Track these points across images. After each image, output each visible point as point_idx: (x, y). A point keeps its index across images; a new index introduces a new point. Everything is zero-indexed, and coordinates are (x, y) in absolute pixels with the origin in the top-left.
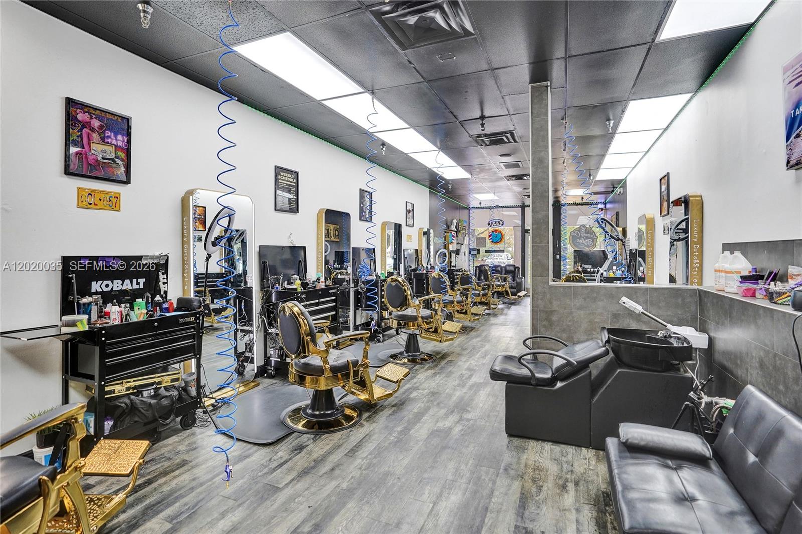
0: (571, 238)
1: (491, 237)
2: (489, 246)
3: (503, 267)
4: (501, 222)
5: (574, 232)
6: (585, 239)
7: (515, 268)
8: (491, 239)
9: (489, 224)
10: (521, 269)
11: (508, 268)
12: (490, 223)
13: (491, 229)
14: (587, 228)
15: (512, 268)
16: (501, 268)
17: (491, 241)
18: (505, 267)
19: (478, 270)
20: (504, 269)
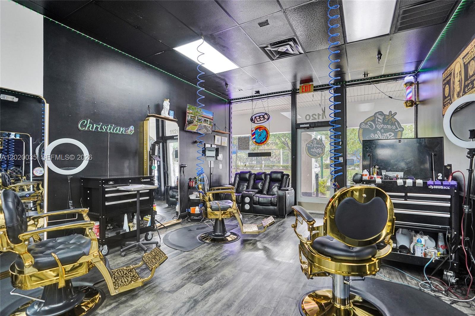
0: (361, 131)
1: (254, 136)
2: (253, 147)
3: (268, 174)
4: (266, 117)
5: (365, 123)
6: (382, 133)
7: (283, 175)
8: (254, 138)
9: (252, 120)
10: (290, 177)
11: (274, 176)
12: (254, 118)
13: (255, 126)
14: (385, 115)
15: (279, 176)
16: (266, 175)
17: (254, 140)
18: (270, 175)
19: (238, 179)
20: (269, 176)
